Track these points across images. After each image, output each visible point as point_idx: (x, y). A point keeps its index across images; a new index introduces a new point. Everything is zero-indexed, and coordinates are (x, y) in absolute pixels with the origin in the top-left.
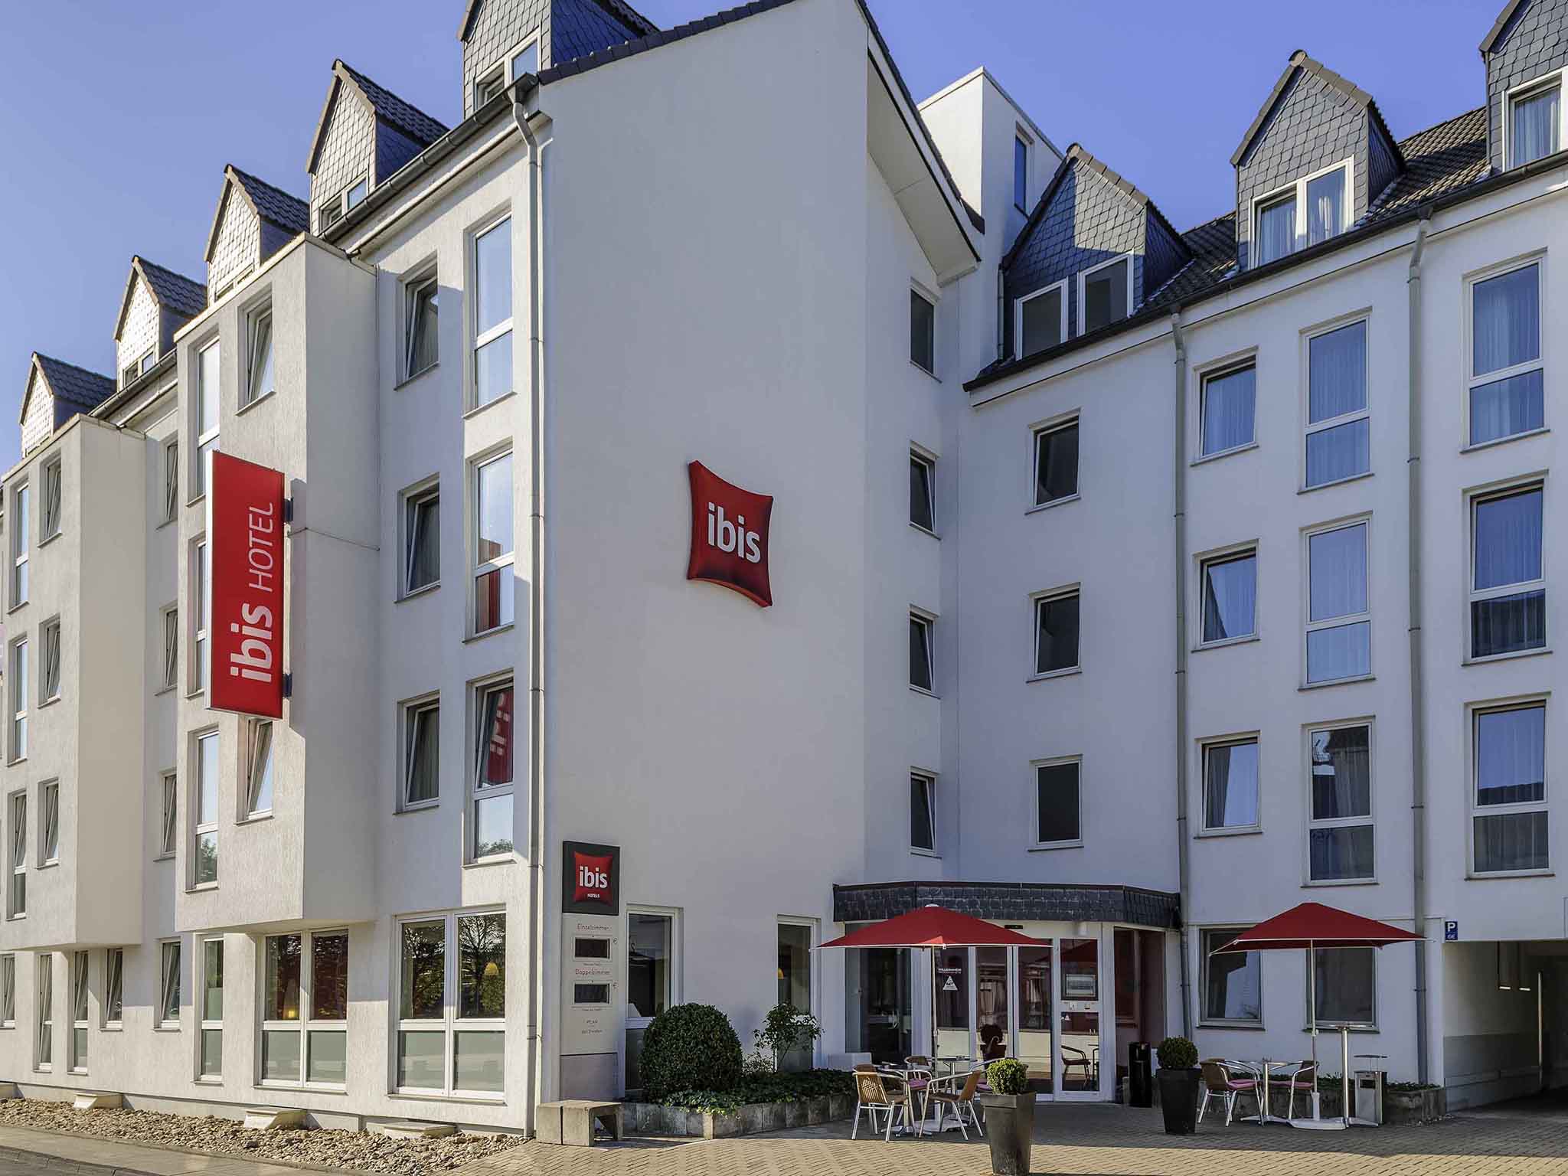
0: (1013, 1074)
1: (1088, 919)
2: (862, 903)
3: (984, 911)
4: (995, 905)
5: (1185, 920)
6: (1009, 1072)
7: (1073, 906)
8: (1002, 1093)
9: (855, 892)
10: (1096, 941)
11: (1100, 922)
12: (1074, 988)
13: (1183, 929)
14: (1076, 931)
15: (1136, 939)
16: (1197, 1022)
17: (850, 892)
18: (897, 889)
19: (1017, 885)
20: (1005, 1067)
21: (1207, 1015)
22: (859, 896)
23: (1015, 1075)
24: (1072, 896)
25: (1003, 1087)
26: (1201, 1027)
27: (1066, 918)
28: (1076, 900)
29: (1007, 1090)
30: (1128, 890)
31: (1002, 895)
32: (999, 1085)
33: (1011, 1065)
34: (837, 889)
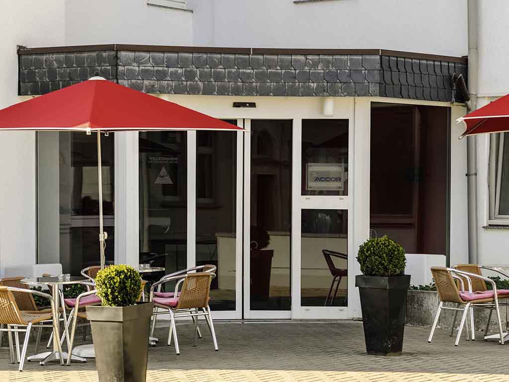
0: (122, 282)
1: (334, 93)
2: (52, 73)
3: (204, 84)
4: (218, 77)
5: (472, 91)
6: (117, 279)
7: (316, 78)
8: (110, 305)
9: (44, 57)
10: (348, 120)
11: (352, 98)
12: (317, 179)
13: (469, 103)
14: (322, 109)
15: (417, 117)
16: (484, 220)
17: (39, 57)
18: (94, 54)
19: (246, 51)
20: (113, 275)
21: (497, 212)
22: (49, 64)
23: (124, 283)
24: (315, 65)
25: (110, 297)
26: (491, 226)
27: (308, 93)
28: (320, 69)
29: (115, 301)
30: (385, 54)
31: (227, 64)
32: (107, 295)
33: (121, 272)
34: (22, 52)
